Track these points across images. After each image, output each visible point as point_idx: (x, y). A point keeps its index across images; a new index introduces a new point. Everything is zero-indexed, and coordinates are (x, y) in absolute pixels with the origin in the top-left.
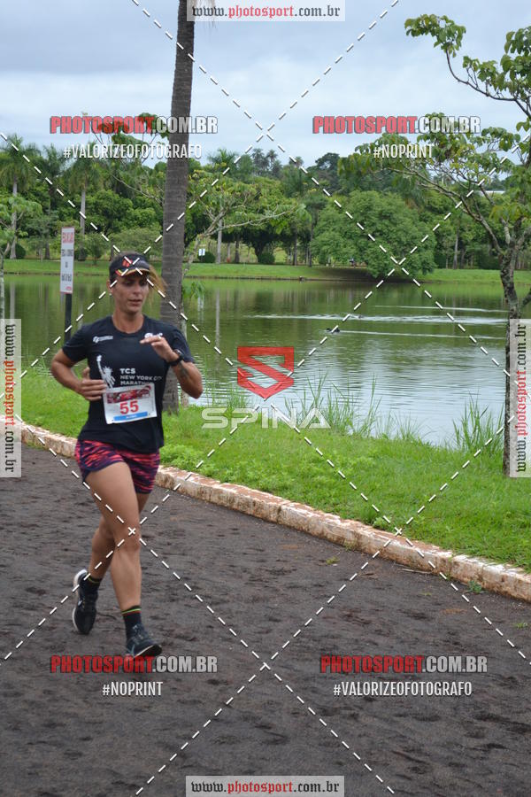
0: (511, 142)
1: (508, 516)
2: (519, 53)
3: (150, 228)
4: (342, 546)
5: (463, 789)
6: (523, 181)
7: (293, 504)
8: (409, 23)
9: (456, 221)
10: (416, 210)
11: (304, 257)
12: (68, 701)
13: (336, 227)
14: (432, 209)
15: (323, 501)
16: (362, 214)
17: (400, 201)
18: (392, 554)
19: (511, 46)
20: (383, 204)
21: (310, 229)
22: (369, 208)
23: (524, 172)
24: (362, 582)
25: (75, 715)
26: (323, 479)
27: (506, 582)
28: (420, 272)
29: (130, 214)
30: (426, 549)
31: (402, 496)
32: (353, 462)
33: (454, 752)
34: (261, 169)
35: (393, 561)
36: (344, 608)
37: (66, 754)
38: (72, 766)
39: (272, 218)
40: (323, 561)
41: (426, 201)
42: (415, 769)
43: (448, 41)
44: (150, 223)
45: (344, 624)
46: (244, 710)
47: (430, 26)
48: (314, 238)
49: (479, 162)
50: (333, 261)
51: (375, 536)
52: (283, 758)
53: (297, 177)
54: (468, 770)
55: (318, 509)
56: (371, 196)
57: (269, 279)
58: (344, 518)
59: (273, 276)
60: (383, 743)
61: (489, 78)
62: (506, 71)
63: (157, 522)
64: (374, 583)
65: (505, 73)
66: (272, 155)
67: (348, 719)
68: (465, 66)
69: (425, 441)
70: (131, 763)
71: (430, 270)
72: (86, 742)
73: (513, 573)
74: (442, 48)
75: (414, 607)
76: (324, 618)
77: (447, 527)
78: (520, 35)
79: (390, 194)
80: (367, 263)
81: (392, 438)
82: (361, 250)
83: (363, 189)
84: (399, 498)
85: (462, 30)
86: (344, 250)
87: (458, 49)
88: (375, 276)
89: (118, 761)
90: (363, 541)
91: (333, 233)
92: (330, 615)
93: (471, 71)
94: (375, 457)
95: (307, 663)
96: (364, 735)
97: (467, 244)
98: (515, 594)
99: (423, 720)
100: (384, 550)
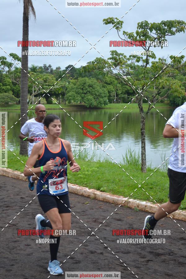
0: (140, 59)
1: (146, 185)
2: (142, 29)
3: (9, 93)
4: (89, 198)
5: (141, 275)
6: (144, 73)
7: (71, 185)
8: (104, 20)
9: (115, 87)
10: (101, 84)
11: (63, 101)
12: (4, 253)
13: (74, 90)
14: (106, 83)
15: (82, 183)
16: (82, 86)
17: (95, 81)
18: (107, 200)
19: (139, 27)
20: (90, 82)
21: (65, 91)
22: (85, 83)
23: (145, 69)
24: (98, 210)
25: (7, 258)
26: (82, 176)
27: (147, 207)
28: (103, 105)
29: (1, 88)
30: (119, 198)
31: (109, 180)
32: (91, 170)
33: (136, 263)
34: (46, 71)
35: (107, 202)
36: (93, 218)
37: (6, 270)
38: (9, 274)
39: (57, 88)
40: (84, 203)
41: (104, 80)
42: (124, 269)
43: (117, 26)
44: (9, 91)
45: (94, 224)
46: (64, 253)
47: (111, 21)
48: (66, 94)
49: (129, 66)
50: (73, 102)
51: (101, 194)
52: (80, 268)
53: (59, 74)
54: (142, 269)
55: (81, 186)
56: (86, 79)
57: (51, 109)
58: (90, 189)
59: (53, 108)
60: (113, 261)
61: (132, 38)
62: (137, 35)
63: (25, 193)
64: (102, 210)
65: (137, 36)
66: (50, 66)
67: (100, 254)
68: (124, 34)
69: (113, 162)
70: (29, 272)
71: (107, 104)
72: (12, 266)
73: (149, 204)
74: (116, 28)
75: (117, 217)
76: (87, 222)
77: (125, 190)
78: (142, 23)
79: (92, 78)
80: (85, 102)
81: (101, 162)
82: (83, 98)
83: (83, 77)
84: (108, 181)
85: (122, 22)
86: (77, 98)
87: (121, 29)
88: (88, 107)
89: (24, 272)
90: (97, 196)
91: (73, 92)
92: (89, 221)
93: (126, 36)
94: (98, 168)
95: (83, 237)
96: (106, 259)
97: (119, 95)
98: (150, 211)
99: (125, 253)
100: (104, 199)
